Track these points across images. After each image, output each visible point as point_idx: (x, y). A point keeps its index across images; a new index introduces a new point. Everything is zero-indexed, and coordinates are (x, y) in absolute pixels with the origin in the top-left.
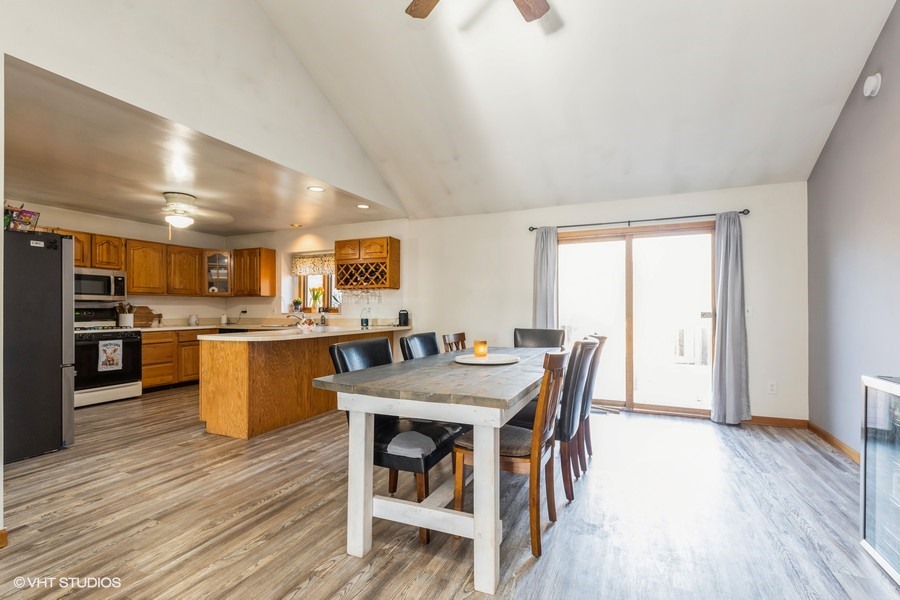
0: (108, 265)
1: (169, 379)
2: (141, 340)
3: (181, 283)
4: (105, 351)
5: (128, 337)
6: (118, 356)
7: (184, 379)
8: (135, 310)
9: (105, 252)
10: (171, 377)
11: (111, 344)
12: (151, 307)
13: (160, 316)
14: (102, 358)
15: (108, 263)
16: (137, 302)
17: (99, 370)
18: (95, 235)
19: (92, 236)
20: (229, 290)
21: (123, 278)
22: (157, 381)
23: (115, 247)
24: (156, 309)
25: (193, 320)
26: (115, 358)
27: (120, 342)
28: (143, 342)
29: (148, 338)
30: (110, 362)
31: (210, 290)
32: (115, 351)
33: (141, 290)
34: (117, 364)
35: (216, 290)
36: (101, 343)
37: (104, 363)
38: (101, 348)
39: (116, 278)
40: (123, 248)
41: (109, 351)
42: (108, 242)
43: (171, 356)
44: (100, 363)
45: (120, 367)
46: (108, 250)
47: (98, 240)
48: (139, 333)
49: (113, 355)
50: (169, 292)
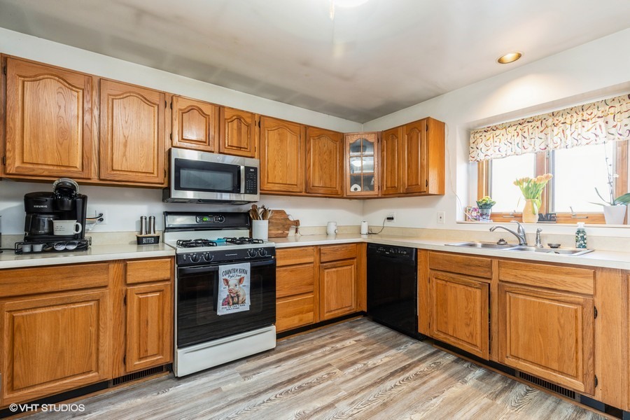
0: (238, 149)
1: (309, 318)
2: (275, 260)
3: (321, 178)
4: (227, 281)
5: (258, 259)
6: (245, 291)
7: (327, 316)
8: (269, 215)
9: (235, 132)
10: (311, 314)
11: (235, 270)
12: (288, 211)
13: (297, 223)
14: (223, 293)
15: (240, 148)
16: (273, 204)
17: (219, 313)
18: (224, 107)
19: (220, 109)
20: (376, 188)
21: (256, 169)
22: (294, 322)
23: (248, 126)
24: (293, 213)
25: (332, 229)
26: (241, 293)
27: (247, 266)
28: (279, 263)
29: (285, 258)
30: (234, 299)
31: (352, 189)
32: (240, 281)
33: (276, 188)
34: (243, 302)
35: (359, 189)
36: (222, 268)
37: (226, 302)
38: (221, 278)
39: (247, 169)
40: (257, 128)
41: (233, 281)
42: (239, 118)
43: (311, 284)
44: (220, 302)
45: (246, 307)
46: (239, 129)
47: (227, 115)
48: (272, 250)
49: (237, 288)
50: (308, 192)
